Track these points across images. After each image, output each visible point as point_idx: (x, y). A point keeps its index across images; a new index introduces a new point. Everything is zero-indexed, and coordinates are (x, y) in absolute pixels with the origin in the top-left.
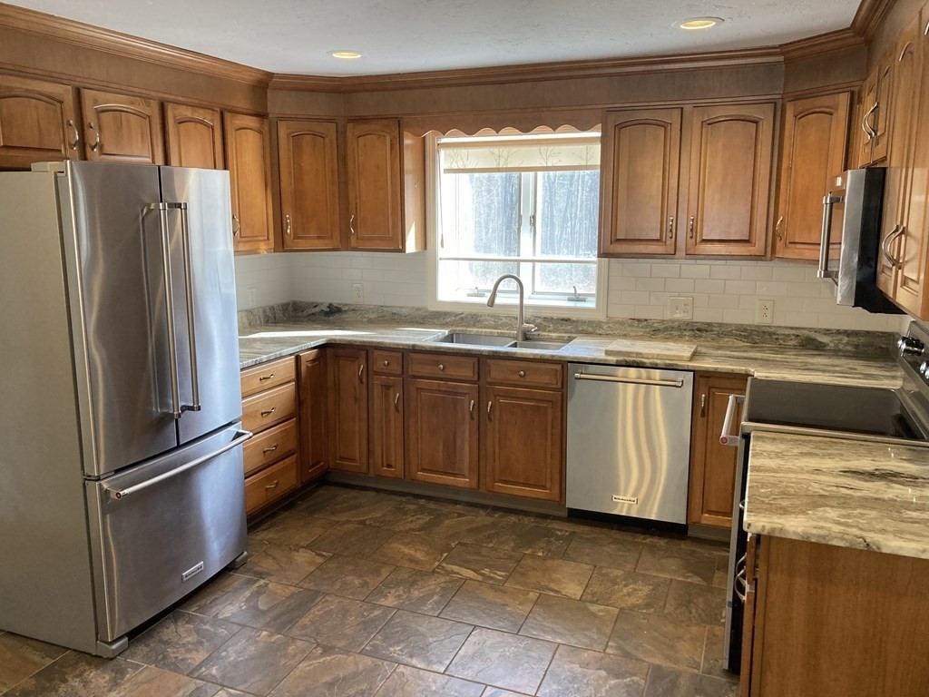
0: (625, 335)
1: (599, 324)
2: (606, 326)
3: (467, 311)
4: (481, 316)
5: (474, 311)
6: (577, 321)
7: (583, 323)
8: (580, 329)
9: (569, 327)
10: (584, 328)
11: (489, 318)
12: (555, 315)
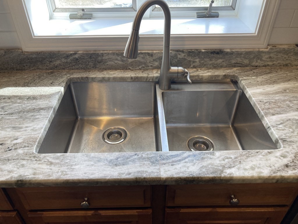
0: (287, 65)
1: (258, 55)
2: (267, 56)
3: (81, 49)
4: (102, 55)
5: (91, 48)
6: (232, 53)
7: (239, 54)
8: (233, 62)
9: (220, 61)
10: (239, 60)
11: (114, 57)
12: (203, 47)
